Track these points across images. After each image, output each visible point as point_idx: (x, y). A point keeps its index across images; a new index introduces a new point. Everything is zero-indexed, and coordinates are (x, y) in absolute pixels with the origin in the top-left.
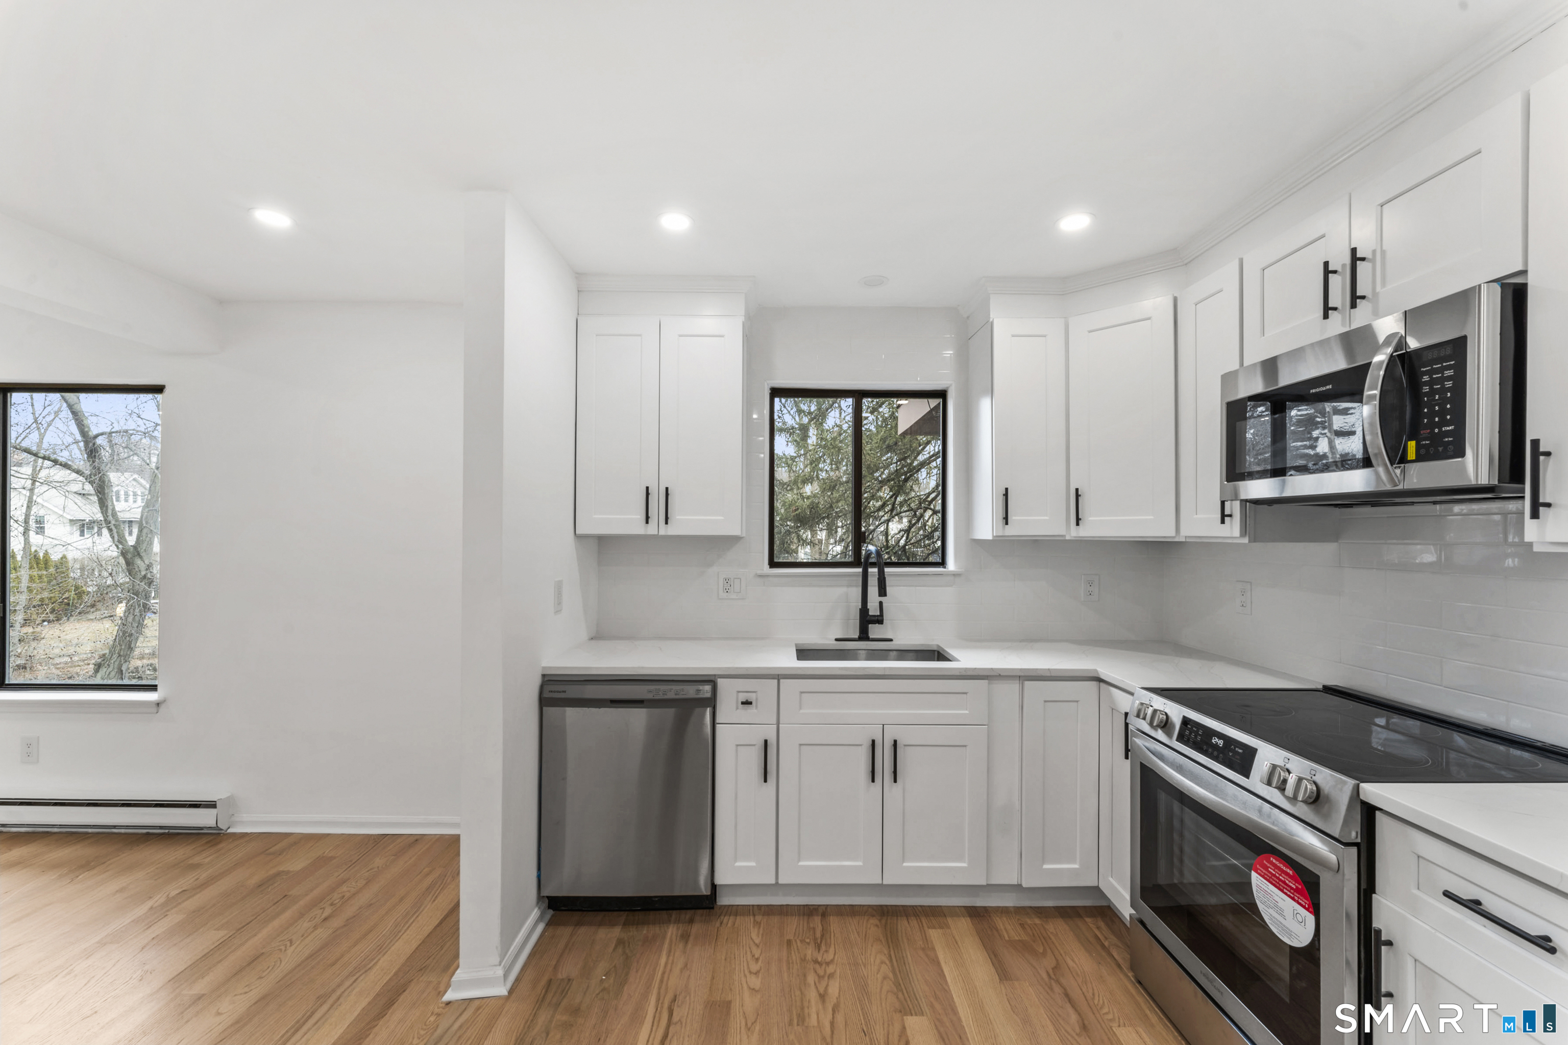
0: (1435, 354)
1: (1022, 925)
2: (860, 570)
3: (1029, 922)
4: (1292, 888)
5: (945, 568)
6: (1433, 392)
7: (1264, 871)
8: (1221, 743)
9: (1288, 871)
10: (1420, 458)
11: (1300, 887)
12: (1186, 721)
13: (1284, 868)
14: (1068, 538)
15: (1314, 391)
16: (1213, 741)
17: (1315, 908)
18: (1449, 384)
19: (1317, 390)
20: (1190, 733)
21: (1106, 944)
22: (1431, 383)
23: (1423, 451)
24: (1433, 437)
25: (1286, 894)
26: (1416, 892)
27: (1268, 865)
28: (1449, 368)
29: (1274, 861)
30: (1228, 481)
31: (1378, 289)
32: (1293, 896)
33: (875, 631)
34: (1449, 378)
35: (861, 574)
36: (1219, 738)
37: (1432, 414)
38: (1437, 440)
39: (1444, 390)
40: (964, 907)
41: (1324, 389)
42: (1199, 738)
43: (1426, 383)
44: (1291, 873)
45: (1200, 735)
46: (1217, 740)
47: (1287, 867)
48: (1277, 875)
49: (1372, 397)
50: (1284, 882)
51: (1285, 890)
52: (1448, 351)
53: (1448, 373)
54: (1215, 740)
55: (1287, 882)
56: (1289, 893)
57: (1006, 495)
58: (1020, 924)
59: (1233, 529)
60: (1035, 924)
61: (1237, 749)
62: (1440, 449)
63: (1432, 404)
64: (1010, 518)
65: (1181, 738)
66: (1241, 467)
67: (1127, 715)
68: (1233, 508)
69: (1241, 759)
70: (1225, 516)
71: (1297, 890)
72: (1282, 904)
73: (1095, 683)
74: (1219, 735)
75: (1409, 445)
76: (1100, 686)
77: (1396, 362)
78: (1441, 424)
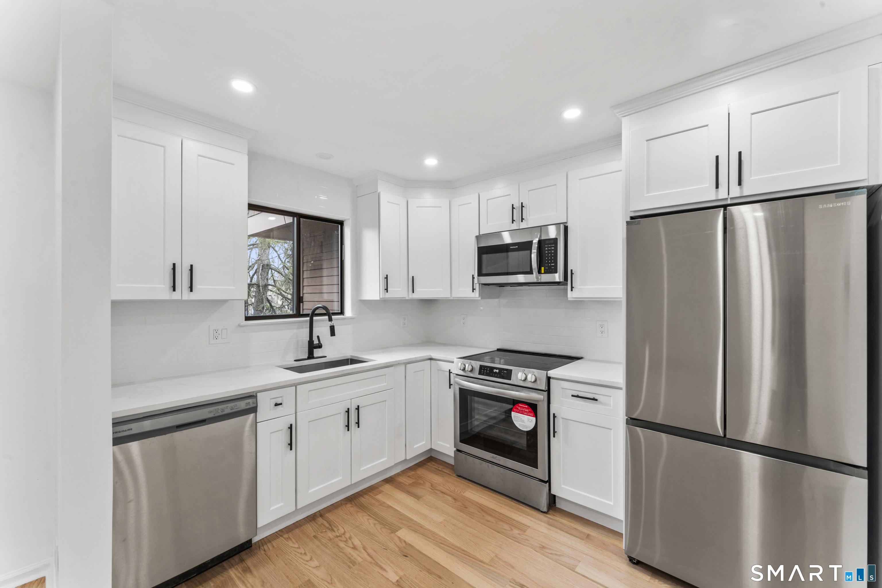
0: (549, 242)
1: (409, 477)
2: (308, 318)
3: (411, 474)
4: (527, 412)
5: (343, 315)
6: (548, 253)
7: (517, 410)
8: (497, 371)
9: (526, 406)
10: (545, 273)
11: (530, 410)
12: (481, 367)
13: (524, 406)
14: (407, 298)
15: (511, 247)
16: (494, 371)
17: (536, 416)
18: (553, 251)
19: (513, 247)
20: (484, 371)
21: (440, 469)
22: (548, 250)
23: (546, 271)
24: (549, 267)
25: (525, 415)
26: (562, 399)
27: (518, 407)
28: (553, 247)
29: (521, 405)
30: (478, 276)
31: (528, 217)
32: (527, 414)
33: (317, 352)
34: (553, 250)
35: (309, 321)
36: (496, 369)
37: (548, 260)
38: (550, 267)
39: (551, 253)
40: (382, 481)
41: (515, 247)
42: (488, 371)
43: (547, 250)
44: (527, 407)
45: (488, 370)
46: (496, 370)
47: (525, 406)
48: (522, 409)
49: (534, 252)
50: (524, 411)
51: (525, 413)
52: (552, 242)
53: (553, 248)
54: (495, 371)
55: (525, 410)
56: (526, 414)
57: (387, 278)
58: (408, 477)
59: (476, 294)
60: (413, 474)
61: (504, 372)
62: (551, 270)
63: (548, 257)
64: (388, 289)
65: (480, 373)
66: (484, 271)
67: (450, 370)
68: (477, 286)
69: (507, 374)
70: (473, 289)
71: (529, 412)
72: (523, 419)
73: (429, 361)
74: (496, 368)
75: (543, 268)
76: (432, 361)
77: (540, 242)
78: (551, 263)
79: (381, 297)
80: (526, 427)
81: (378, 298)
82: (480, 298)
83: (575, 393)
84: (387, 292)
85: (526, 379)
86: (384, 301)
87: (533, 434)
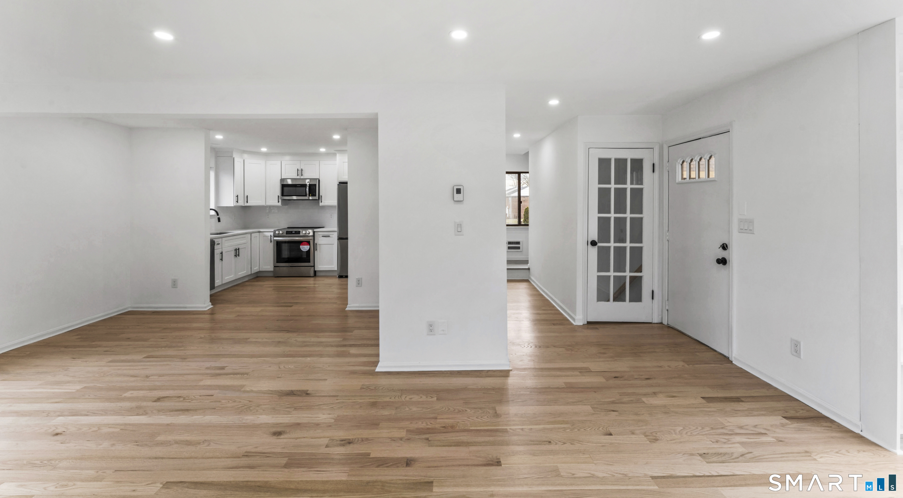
0: (313, 185)
7: (302, 245)
8: (294, 232)
10: (311, 196)
12: (287, 232)
17: (309, 245)
19: (298, 186)
22: (312, 188)
26: (318, 238)
30: (282, 196)
31: (304, 174)
38: (313, 194)
39: (314, 189)
41: (300, 186)
42: (290, 233)
47: (305, 242)
48: (304, 244)
49: (307, 188)
53: (314, 187)
54: (293, 232)
57: (237, 196)
59: (280, 204)
61: (297, 232)
63: (313, 190)
64: (238, 201)
65: (286, 234)
66: (284, 194)
67: (271, 235)
68: (280, 200)
69: (299, 233)
70: (278, 202)
71: (307, 244)
72: (305, 247)
73: (258, 233)
74: (294, 231)
75: (310, 194)
76: (260, 233)
77: (310, 185)
78: (314, 193)
79: (235, 205)
80: (306, 250)
81: (233, 205)
82: (281, 205)
83: (323, 235)
84: (238, 203)
85: (306, 233)
86: (235, 207)
87: (308, 252)
